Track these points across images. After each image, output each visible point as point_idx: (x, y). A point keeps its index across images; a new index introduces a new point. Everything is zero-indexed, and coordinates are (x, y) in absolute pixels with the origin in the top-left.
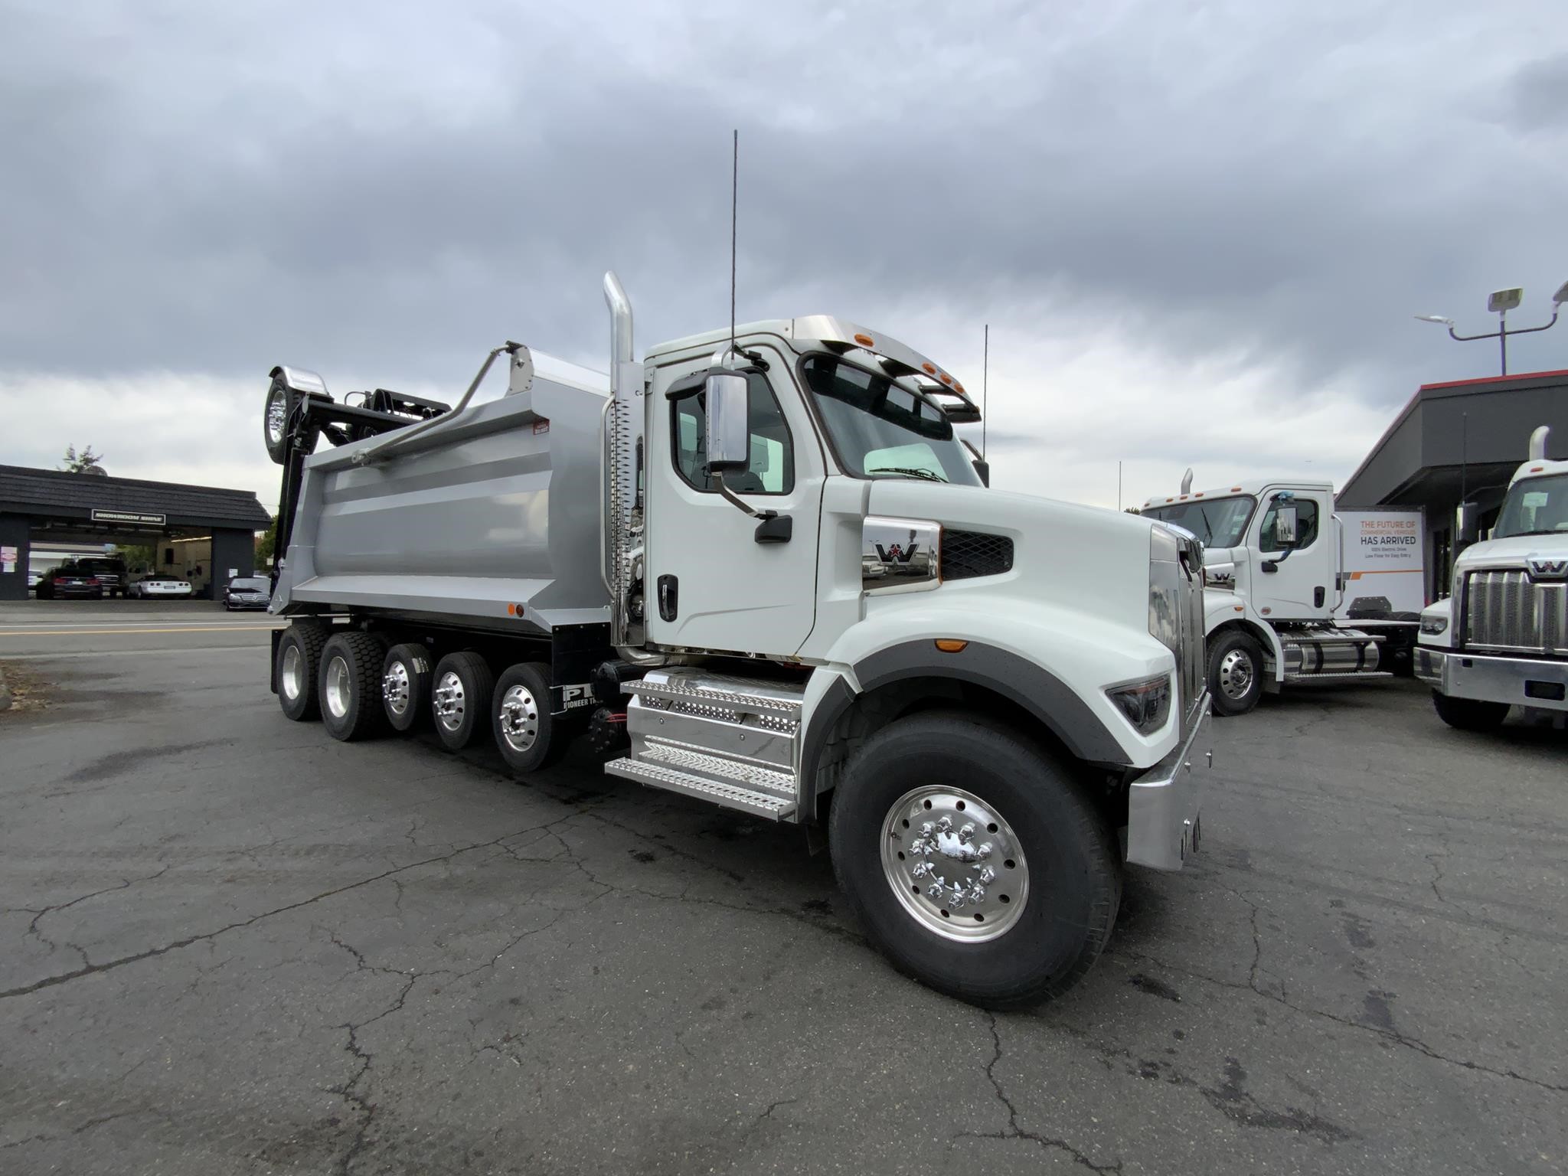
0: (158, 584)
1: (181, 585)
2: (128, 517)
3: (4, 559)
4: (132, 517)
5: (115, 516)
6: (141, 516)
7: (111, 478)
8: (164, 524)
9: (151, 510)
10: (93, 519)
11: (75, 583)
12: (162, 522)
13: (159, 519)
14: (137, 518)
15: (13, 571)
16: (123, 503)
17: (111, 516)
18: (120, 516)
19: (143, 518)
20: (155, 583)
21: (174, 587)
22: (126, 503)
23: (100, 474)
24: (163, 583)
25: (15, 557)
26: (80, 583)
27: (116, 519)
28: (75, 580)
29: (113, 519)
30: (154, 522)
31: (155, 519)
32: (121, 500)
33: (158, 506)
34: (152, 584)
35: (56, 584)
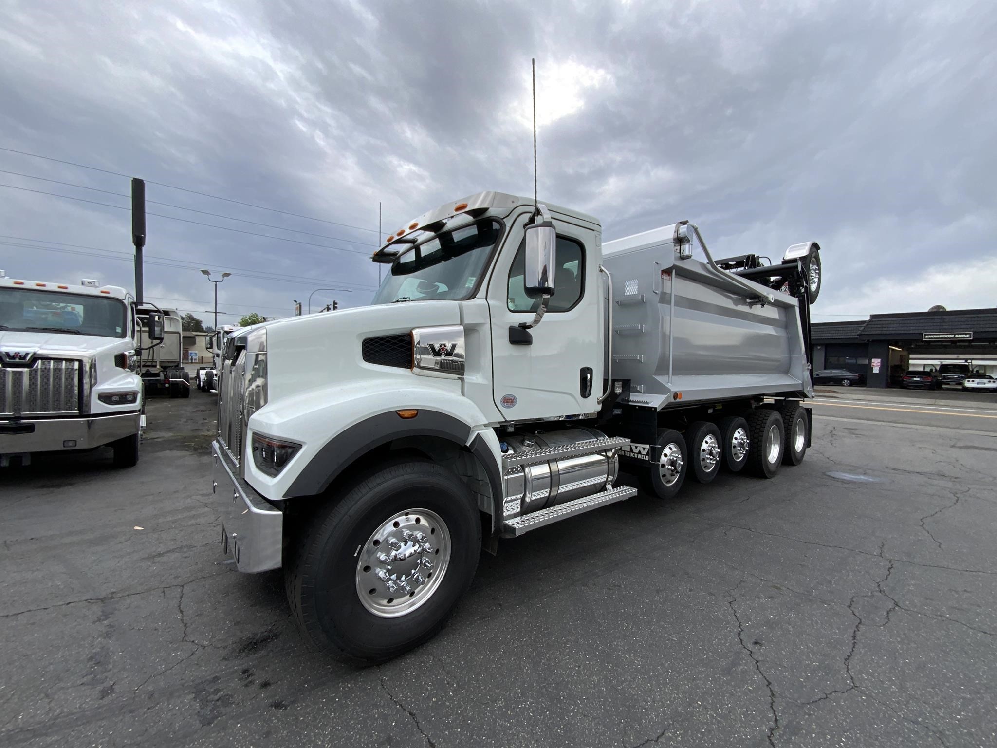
0: (973, 381)
1: (990, 382)
2: (946, 336)
3: (873, 365)
4: (949, 336)
5: (938, 336)
6: (955, 334)
7: (948, 312)
8: (971, 339)
9: (962, 330)
10: (923, 339)
11: (915, 379)
12: (970, 337)
13: (968, 336)
14: (953, 336)
15: (878, 372)
16: (944, 327)
17: (936, 336)
18: (941, 336)
19: (957, 336)
20: (971, 380)
21: (985, 384)
22: (947, 327)
23: (941, 310)
24: (977, 380)
25: (879, 364)
26: (918, 379)
27: (939, 338)
28: (915, 377)
29: (937, 338)
30: (964, 338)
31: (965, 336)
32: (943, 326)
33: (968, 327)
34: (969, 381)
35: (904, 380)
